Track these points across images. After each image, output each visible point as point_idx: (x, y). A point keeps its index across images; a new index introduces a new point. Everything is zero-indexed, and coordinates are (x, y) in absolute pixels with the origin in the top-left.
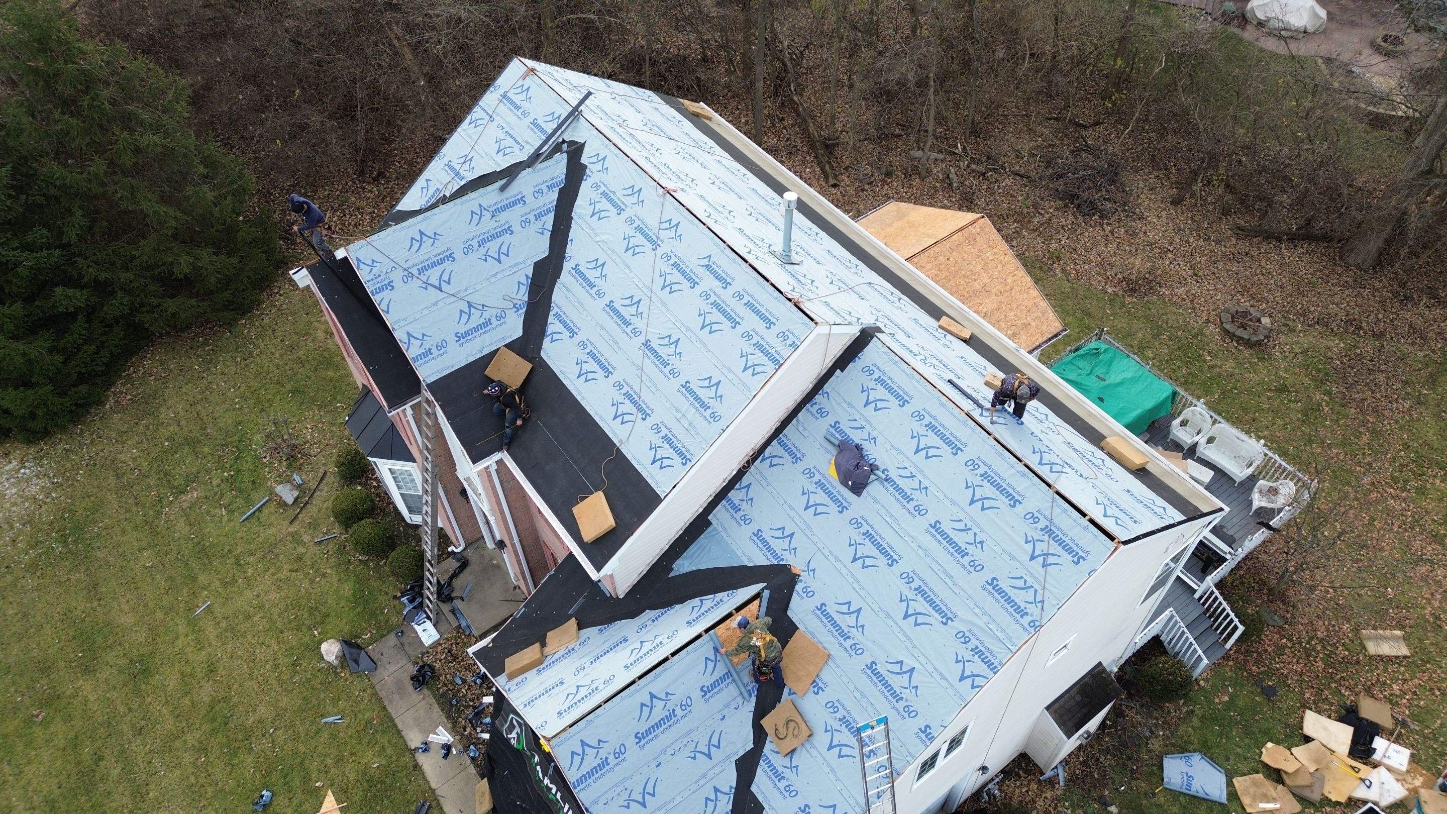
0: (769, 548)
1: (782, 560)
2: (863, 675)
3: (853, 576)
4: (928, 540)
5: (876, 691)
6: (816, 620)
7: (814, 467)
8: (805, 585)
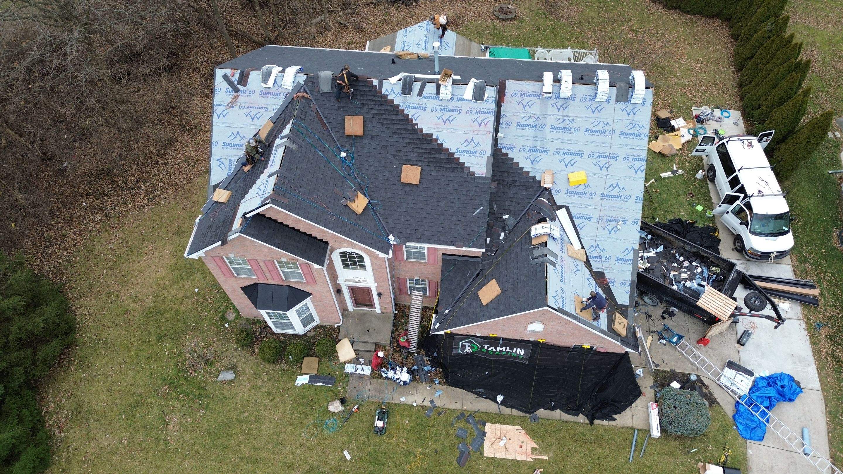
4: (588, 138)
6: (570, 197)
7: (523, 146)
8: (555, 190)
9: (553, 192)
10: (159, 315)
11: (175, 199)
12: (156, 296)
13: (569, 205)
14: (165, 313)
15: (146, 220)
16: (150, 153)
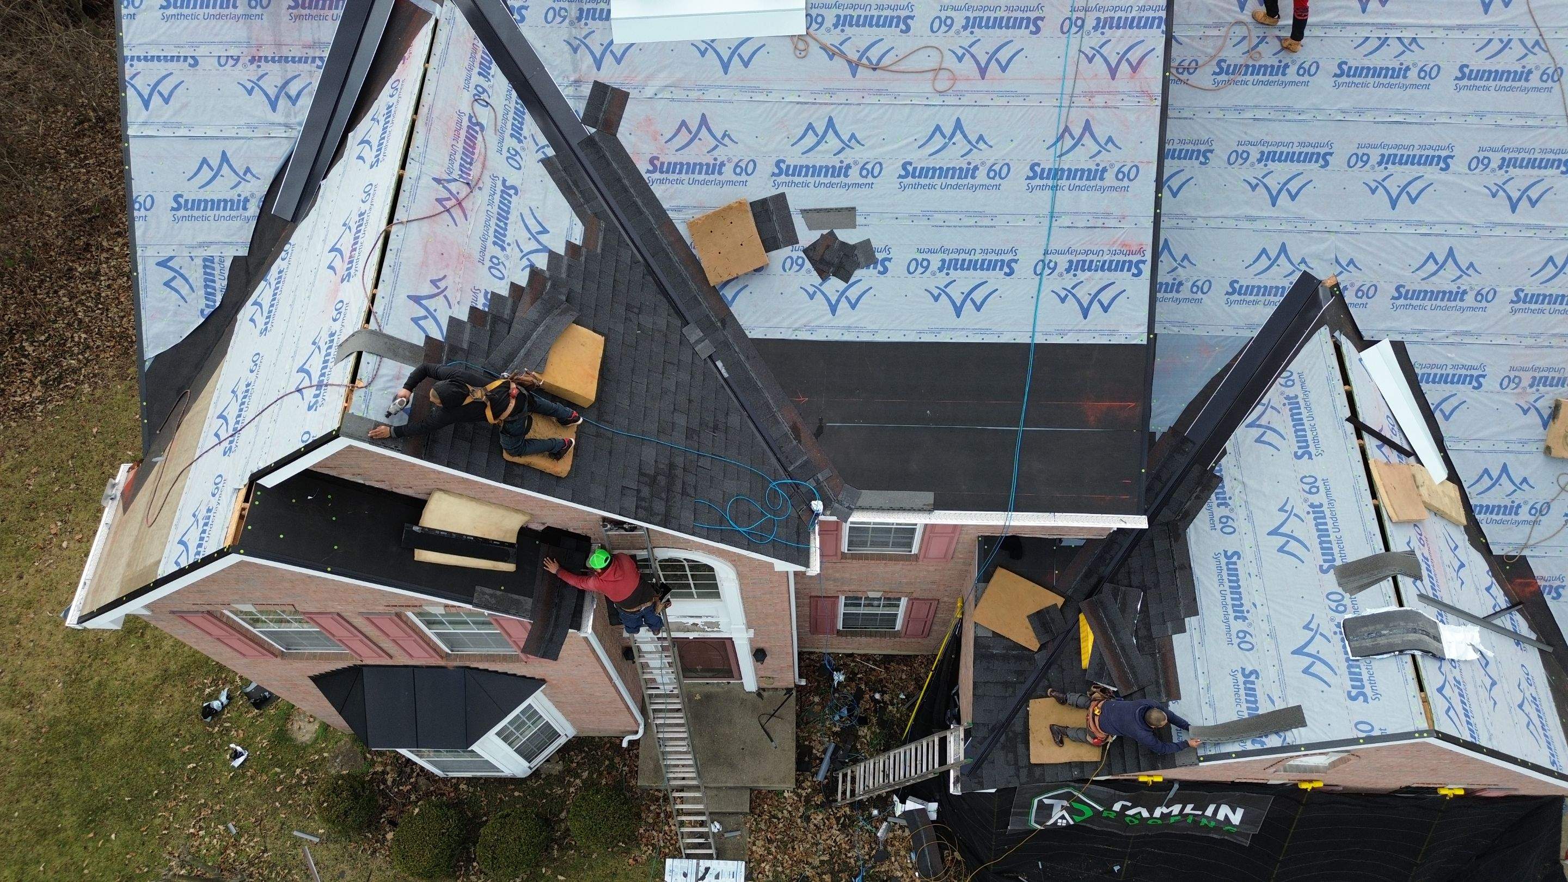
0: (1264, 290)
2: (1518, 315)
3: (1409, 223)
4: (1469, 100)
5: (1546, 317)
6: (1405, 312)
8: (1356, 288)
9: (1349, 298)
10: (85, 742)
11: (123, 378)
12: (75, 679)
13: (1406, 339)
14: (104, 733)
15: (39, 446)
16: (47, 246)
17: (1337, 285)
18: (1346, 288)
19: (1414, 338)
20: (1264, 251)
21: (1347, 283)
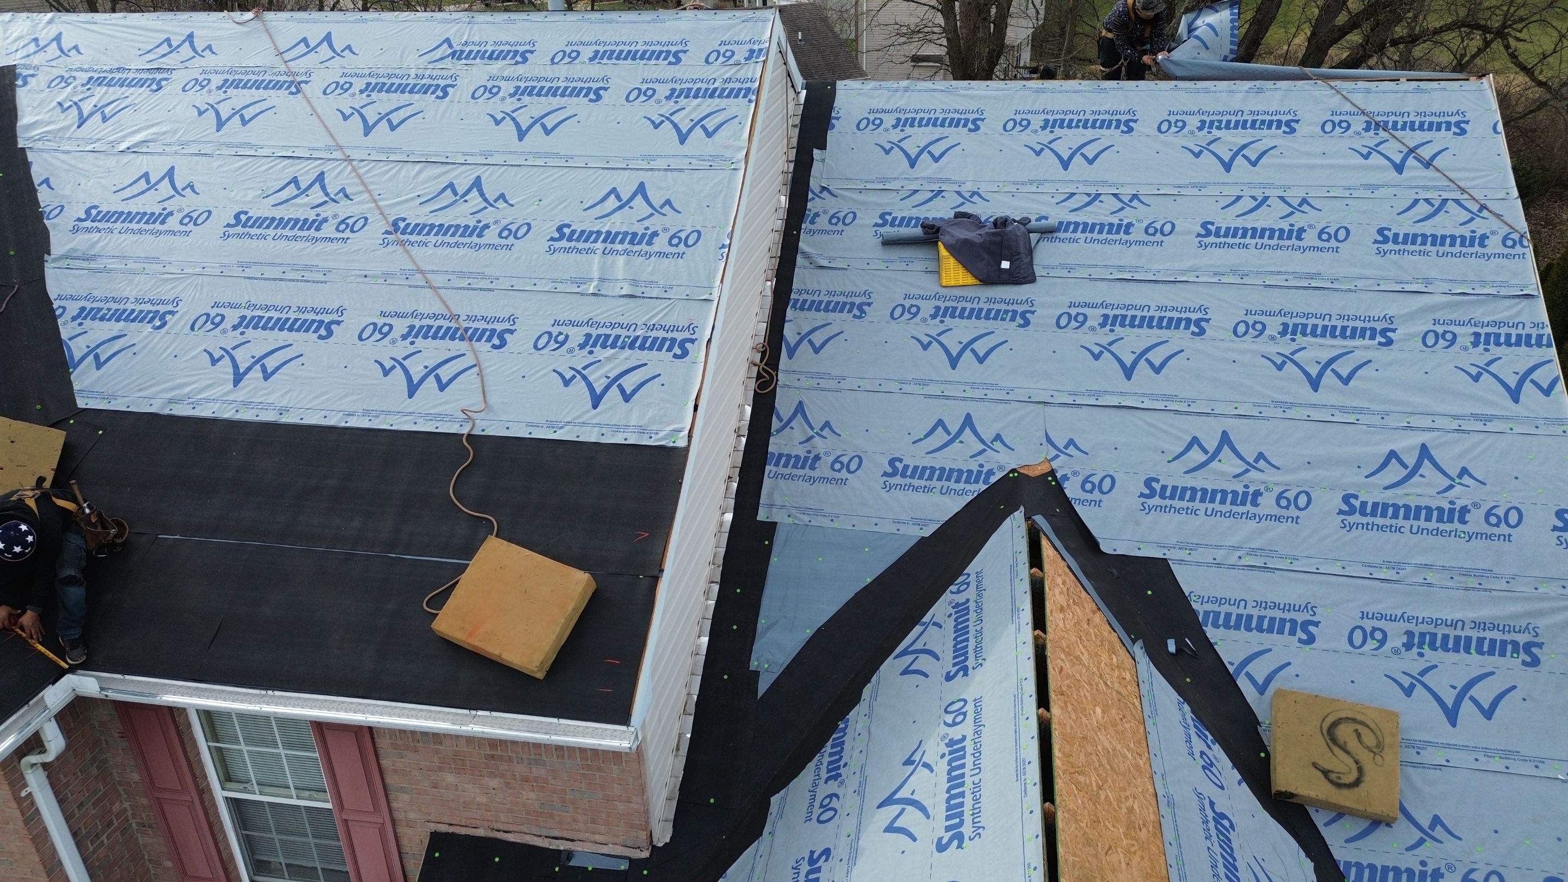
0: (945, 474)
1: (990, 473)
2: (1355, 533)
3: (1154, 396)
4: (1219, 258)
5: (1407, 538)
6: (1165, 517)
7: (907, 297)
8: (1080, 479)
9: (1072, 490)
13: (1170, 555)
17: (1052, 473)
18: (1065, 477)
19: (1183, 554)
20: (940, 423)
21: (1068, 471)
